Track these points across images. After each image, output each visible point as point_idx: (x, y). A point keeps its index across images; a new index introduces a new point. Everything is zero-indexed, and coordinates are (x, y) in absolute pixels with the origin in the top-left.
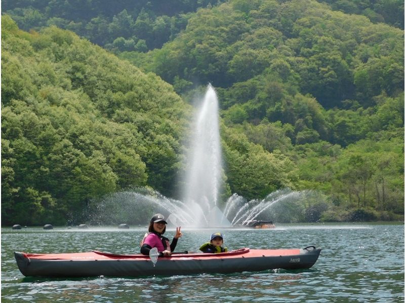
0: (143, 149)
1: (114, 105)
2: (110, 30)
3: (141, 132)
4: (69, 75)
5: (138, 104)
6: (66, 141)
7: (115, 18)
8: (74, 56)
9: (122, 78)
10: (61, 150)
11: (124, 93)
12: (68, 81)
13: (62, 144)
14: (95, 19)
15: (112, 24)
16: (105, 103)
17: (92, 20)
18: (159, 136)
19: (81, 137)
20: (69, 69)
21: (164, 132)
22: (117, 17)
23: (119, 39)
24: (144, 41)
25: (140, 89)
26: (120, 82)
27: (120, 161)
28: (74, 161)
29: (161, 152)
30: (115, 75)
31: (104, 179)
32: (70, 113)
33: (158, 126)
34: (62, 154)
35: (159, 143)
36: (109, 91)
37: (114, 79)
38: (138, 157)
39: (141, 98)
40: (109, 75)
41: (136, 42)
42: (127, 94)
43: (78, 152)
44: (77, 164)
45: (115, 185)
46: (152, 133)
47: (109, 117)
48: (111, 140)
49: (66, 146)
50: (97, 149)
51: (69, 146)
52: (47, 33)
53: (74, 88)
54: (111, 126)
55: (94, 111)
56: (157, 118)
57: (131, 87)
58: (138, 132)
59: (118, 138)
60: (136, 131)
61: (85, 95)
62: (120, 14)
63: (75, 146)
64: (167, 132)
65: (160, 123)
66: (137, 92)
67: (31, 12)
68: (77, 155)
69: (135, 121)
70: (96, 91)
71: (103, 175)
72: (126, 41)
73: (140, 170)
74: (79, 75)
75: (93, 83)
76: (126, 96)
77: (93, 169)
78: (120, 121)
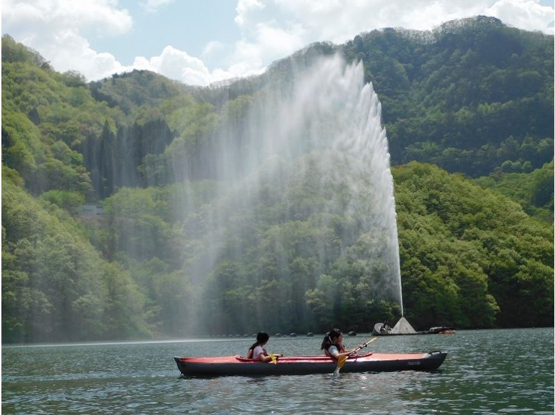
0: (487, 263)
1: (464, 225)
2: (498, 155)
3: (486, 248)
4: (426, 202)
5: (486, 223)
6: (415, 259)
7: (502, 144)
8: (431, 185)
9: (471, 201)
10: (410, 267)
11: (474, 214)
12: (423, 208)
13: (411, 261)
14: (485, 147)
15: (501, 149)
16: (456, 224)
17: (483, 147)
18: (502, 250)
19: (429, 255)
20: (426, 197)
21: (508, 247)
22: (504, 143)
23: (507, 162)
24: (529, 162)
25: (489, 211)
26: (470, 205)
27: (462, 274)
28: (420, 276)
29: (503, 264)
30: (467, 199)
31: (447, 291)
32: (421, 235)
33: (501, 241)
34: (411, 270)
35: (503, 256)
36: (460, 214)
37: (466, 202)
38: (480, 269)
39: (489, 217)
40: (462, 199)
41: (522, 163)
42: (476, 215)
43: (425, 268)
44: (424, 279)
45: (456, 295)
46: (497, 248)
47: (459, 236)
48: (456, 256)
49: (414, 263)
50: (442, 264)
51: (416, 263)
52: (410, 167)
53: (430, 212)
54: (459, 244)
55: (446, 232)
56: (503, 234)
57: (480, 209)
58: (484, 248)
59: (464, 254)
60: (481, 247)
61: (438, 218)
62: (506, 140)
63: (423, 263)
64: (510, 247)
65: (504, 239)
66: (485, 213)
67: (429, 145)
68: (423, 271)
69: (481, 238)
70: (449, 214)
71: (446, 287)
72: (513, 164)
73: (481, 281)
74: (434, 201)
75: (447, 208)
76: (474, 218)
77: (436, 281)
78: (468, 239)
